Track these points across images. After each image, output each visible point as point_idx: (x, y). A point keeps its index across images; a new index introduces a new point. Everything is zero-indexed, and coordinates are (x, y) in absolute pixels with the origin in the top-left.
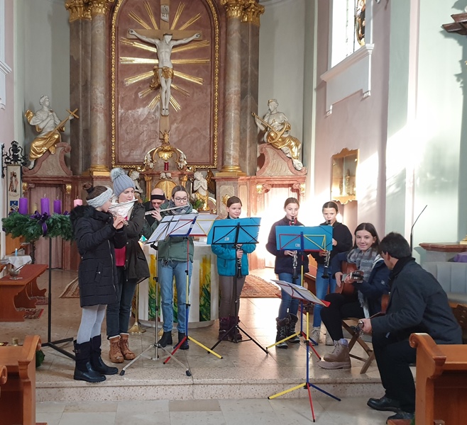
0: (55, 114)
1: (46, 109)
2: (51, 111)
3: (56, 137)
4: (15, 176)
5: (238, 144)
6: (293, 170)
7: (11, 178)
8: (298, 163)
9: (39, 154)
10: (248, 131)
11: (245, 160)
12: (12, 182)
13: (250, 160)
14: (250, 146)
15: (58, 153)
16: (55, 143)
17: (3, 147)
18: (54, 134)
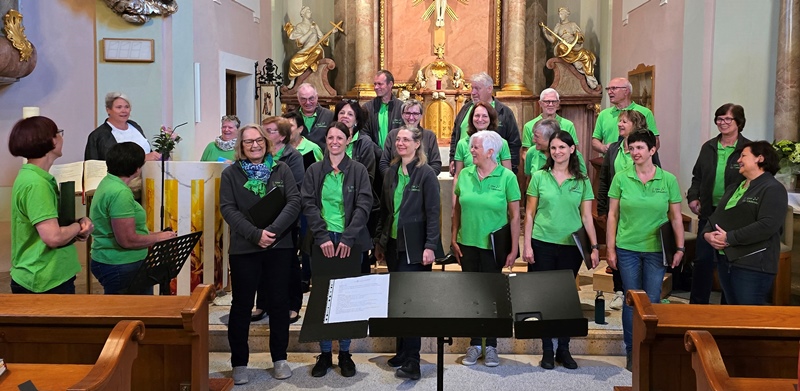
0: (317, 27)
1: (307, 21)
2: (313, 24)
3: (318, 52)
4: (269, 97)
5: (523, 58)
6: (587, 88)
7: (265, 100)
8: (591, 80)
9: (300, 71)
10: (535, 43)
11: (531, 77)
12: (266, 104)
13: (537, 77)
14: (538, 61)
15: (321, 70)
16: (317, 59)
17: (257, 65)
18: (316, 49)
